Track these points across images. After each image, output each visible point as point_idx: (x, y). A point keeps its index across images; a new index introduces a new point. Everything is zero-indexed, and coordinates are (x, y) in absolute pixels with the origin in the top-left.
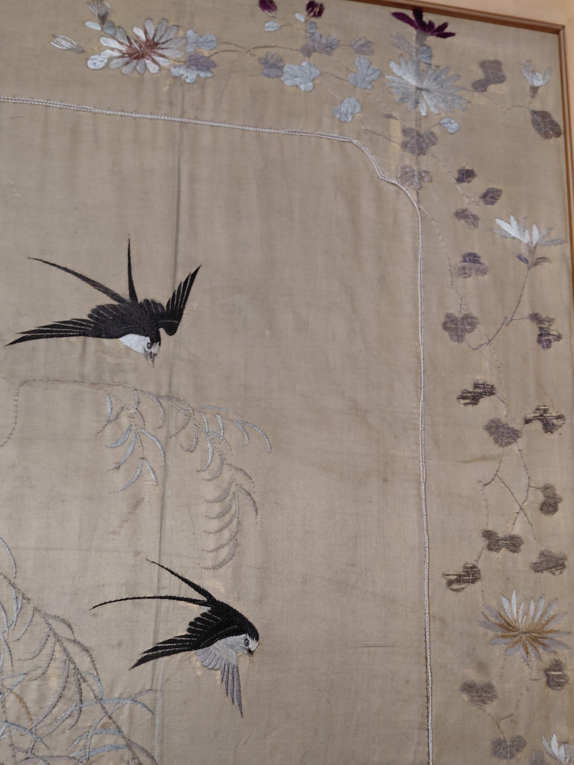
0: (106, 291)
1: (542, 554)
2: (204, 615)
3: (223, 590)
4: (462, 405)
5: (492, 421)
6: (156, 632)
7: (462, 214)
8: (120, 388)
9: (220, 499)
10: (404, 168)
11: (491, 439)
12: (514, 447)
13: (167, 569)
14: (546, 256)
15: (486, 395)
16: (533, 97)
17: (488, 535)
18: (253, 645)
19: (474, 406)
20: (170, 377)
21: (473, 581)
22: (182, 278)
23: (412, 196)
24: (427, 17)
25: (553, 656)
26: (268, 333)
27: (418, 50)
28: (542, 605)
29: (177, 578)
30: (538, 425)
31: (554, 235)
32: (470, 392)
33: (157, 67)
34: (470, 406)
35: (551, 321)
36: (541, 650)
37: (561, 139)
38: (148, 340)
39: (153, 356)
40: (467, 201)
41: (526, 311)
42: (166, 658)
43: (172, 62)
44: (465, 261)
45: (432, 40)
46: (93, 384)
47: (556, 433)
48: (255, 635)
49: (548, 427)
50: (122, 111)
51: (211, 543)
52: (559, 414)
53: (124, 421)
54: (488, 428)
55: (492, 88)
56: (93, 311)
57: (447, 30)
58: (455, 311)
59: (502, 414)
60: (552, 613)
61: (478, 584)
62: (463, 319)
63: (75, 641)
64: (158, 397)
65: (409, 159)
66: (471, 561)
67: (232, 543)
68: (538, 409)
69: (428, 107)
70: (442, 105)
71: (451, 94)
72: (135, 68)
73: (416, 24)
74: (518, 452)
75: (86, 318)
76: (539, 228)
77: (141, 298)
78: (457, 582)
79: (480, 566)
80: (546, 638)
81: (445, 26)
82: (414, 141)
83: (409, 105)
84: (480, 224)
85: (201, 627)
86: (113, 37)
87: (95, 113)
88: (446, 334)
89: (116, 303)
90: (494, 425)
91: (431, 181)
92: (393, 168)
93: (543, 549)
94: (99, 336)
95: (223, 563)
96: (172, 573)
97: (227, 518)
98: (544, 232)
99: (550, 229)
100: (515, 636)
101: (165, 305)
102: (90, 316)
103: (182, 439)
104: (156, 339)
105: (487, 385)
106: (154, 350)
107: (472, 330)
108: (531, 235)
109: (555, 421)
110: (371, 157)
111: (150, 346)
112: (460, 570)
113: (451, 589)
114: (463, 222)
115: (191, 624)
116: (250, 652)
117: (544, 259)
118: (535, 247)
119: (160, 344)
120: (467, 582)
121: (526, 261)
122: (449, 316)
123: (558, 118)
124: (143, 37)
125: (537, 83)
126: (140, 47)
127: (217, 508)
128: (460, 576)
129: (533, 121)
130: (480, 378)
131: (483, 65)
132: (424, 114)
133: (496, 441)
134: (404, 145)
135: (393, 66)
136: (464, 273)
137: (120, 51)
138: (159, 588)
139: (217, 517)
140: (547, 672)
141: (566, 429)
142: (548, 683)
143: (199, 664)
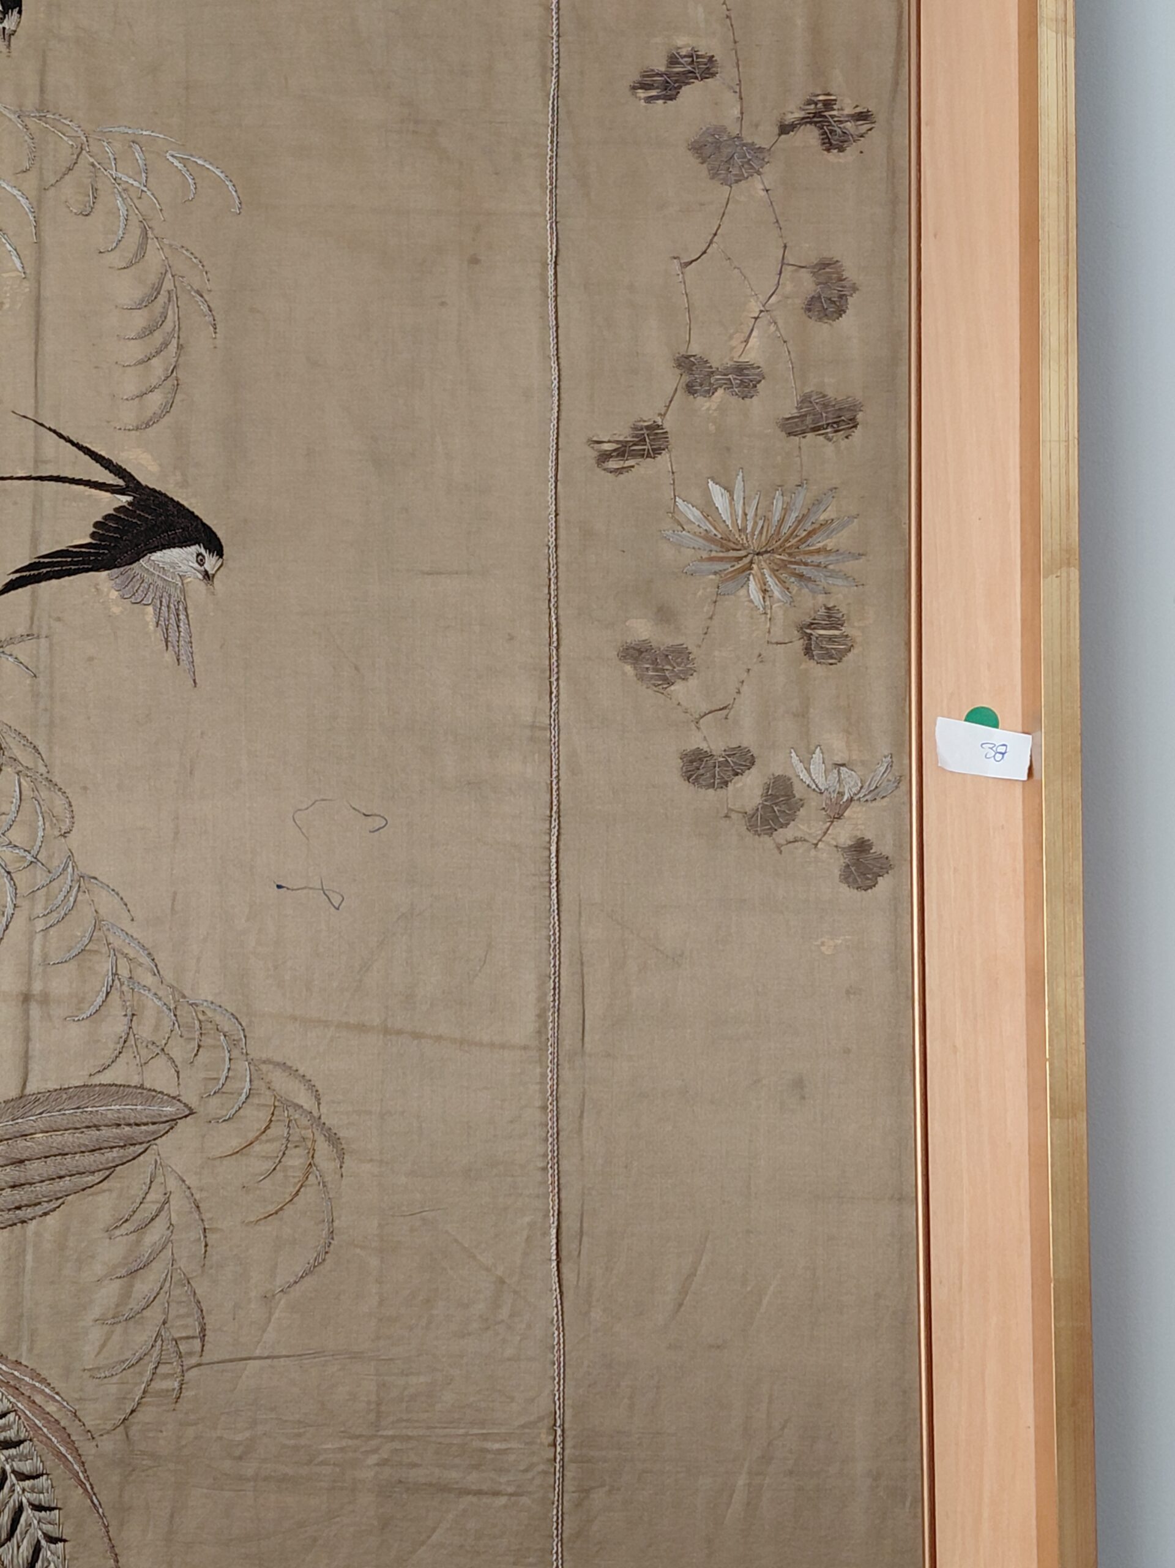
1: (805, 399)
2: (121, 509)
3: (154, 468)
4: (643, 101)
5: (707, 132)
6: (35, 539)
9: (144, 303)
11: (704, 170)
12: (757, 185)
13: (50, 429)
15: (696, 78)
17: (685, 363)
18: (211, 562)
19: (669, 102)
20: (42, 73)
21: (652, 454)
25: (821, 598)
28: (801, 500)
29: (69, 445)
30: (810, 136)
32: (661, 75)
34: (660, 102)
36: (795, 588)
39: (7, 36)
42: (54, 582)
47: (851, 152)
48: (215, 546)
51: (130, 385)
52: (858, 110)
54: (697, 148)
59: (729, 116)
60: (823, 517)
61: (663, 459)
64: (21, 114)
66: (649, 416)
67: (169, 383)
68: (810, 101)
74: (763, 193)
78: (618, 456)
79: (667, 426)
80: (806, 564)
85: (116, 530)
90: (710, 139)
93: (807, 390)
95: (153, 420)
96: (61, 436)
97: (158, 337)
100: (740, 559)
103: (68, 189)
104: (11, 3)
105: (698, 57)
106: (9, 23)
109: (849, 126)
111: (1, 16)
112: (624, 433)
113: (605, 470)
115: (97, 525)
116: (207, 576)
119: (20, 12)
120: (642, 455)
127: (140, 320)
128: (624, 444)
130: (684, 42)
133: (714, 174)
138: (37, 462)
139: (139, 337)
140: (806, 629)
141: (876, 141)
142: (808, 651)
143: (114, 594)
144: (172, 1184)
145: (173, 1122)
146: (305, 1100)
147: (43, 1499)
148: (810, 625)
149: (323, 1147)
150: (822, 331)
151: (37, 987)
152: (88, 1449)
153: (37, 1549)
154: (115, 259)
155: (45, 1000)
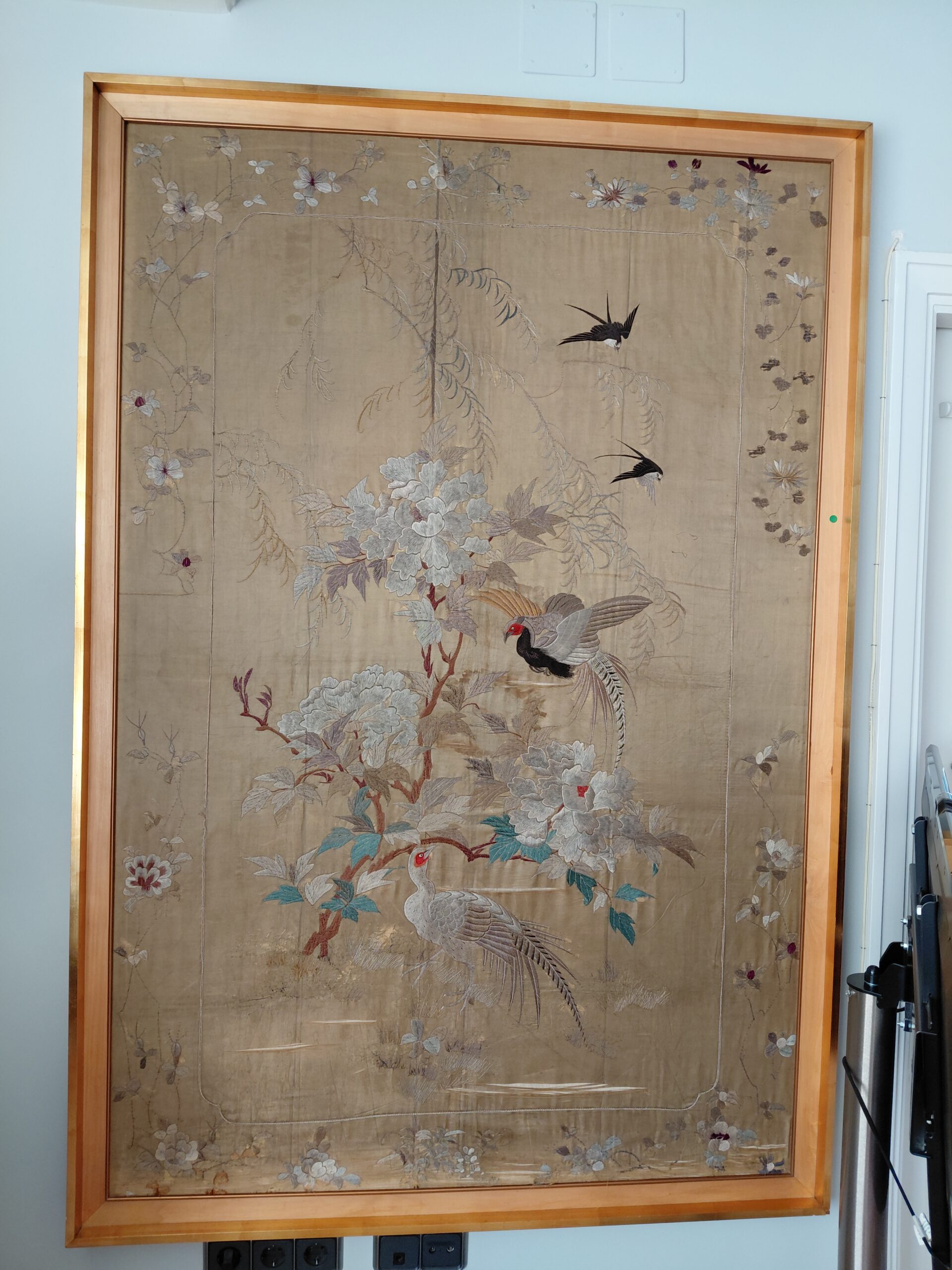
0: (598, 319)
1: (796, 442)
2: (640, 463)
3: (648, 454)
4: (762, 370)
5: (777, 378)
7: (768, 272)
8: (604, 364)
9: (647, 414)
10: (739, 249)
11: (776, 387)
12: (788, 391)
13: (624, 443)
14: (812, 293)
15: (775, 366)
16: (812, 204)
17: (770, 433)
18: (660, 476)
19: (768, 371)
20: (626, 358)
21: (763, 453)
22: (631, 311)
23: (743, 264)
24: (756, 162)
25: (798, 489)
26: (670, 336)
27: (750, 182)
28: (794, 466)
29: (628, 447)
30: (800, 381)
31: (817, 281)
32: (767, 364)
33: (619, 204)
35: (811, 327)
36: (792, 486)
37: (826, 227)
38: (616, 341)
39: (618, 349)
40: (771, 265)
41: (799, 322)
42: (624, 480)
43: (626, 201)
44: (768, 297)
45: (758, 175)
46: (593, 362)
47: (809, 384)
48: (661, 473)
49: (805, 382)
50: (603, 229)
51: (643, 434)
52: (811, 375)
53: (606, 379)
54: (775, 382)
55: (789, 200)
56: (592, 328)
57: (766, 169)
58: (762, 323)
59: (782, 375)
60: (799, 470)
61: (764, 455)
62: (766, 327)
63: (588, 471)
64: (620, 368)
65: (742, 244)
66: (761, 444)
67: (652, 433)
68: (801, 373)
69: (754, 215)
70: (761, 213)
71: (767, 206)
72: (609, 206)
73: (750, 166)
74: (789, 394)
75: (590, 332)
76: (809, 278)
77: (613, 322)
78: (754, 454)
79: (765, 447)
80: (795, 481)
81: (766, 166)
82: (746, 234)
83: (744, 214)
84: (778, 277)
85: (639, 468)
86: (598, 190)
87: (591, 231)
88: (757, 335)
89: (602, 324)
90: (778, 380)
91: (753, 255)
92: (734, 249)
93: (797, 440)
94: (595, 340)
95: (649, 442)
96: (626, 445)
97: (650, 423)
98: (812, 280)
99: (815, 278)
100: (780, 479)
101: (623, 324)
102: (591, 331)
103: (631, 387)
104: (619, 341)
105: (776, 361)
106: (618, 346)
107: (770, 333)
108: (804, 282)
109: (809, 379)
110: (723, 244)
111: (617, 344)
112: (756, 449)
113: (751, 457)
114: (769, 276)
115: (635, 467)
116: (659, 479)
117: (811, 295)
118: (806, 289)
119: (621, 343)
120: (759, 453)
121: (801, 296)
122: (758, 326)
123: (825, 215)
124: (612, 188)
125: (815, 195)
126: (611, 194)
127: (646, 418)
128: (755, 451)
129: (811, 217)
130: (772, 357)
131: (785, 187)
132: (751, 219)
133: (778, 388)
134: (740, 237)
135: (736, 192)
136: (767, 303)
137: (602, 197)
138: (621, 452)
139: (646, 422)
140: (794, 496)
141: (814, 382)
142: (794, 501)
143: (638, 483)
144: (648, 618)
145: (648, 604)
146: (677, 600)
147: (619, 685)
148: (795, 495)
149: (681, 611)
150: (801, 426)
151: (618, 573)
152: (628, 675)
153: (618, 696)
154: (641, 404)
155: (620, 576)
